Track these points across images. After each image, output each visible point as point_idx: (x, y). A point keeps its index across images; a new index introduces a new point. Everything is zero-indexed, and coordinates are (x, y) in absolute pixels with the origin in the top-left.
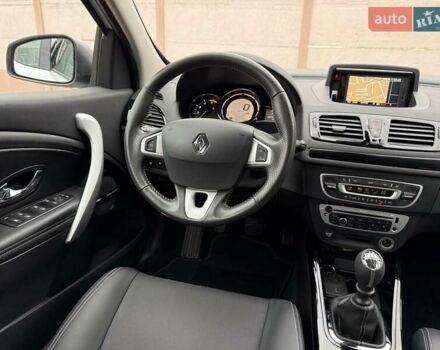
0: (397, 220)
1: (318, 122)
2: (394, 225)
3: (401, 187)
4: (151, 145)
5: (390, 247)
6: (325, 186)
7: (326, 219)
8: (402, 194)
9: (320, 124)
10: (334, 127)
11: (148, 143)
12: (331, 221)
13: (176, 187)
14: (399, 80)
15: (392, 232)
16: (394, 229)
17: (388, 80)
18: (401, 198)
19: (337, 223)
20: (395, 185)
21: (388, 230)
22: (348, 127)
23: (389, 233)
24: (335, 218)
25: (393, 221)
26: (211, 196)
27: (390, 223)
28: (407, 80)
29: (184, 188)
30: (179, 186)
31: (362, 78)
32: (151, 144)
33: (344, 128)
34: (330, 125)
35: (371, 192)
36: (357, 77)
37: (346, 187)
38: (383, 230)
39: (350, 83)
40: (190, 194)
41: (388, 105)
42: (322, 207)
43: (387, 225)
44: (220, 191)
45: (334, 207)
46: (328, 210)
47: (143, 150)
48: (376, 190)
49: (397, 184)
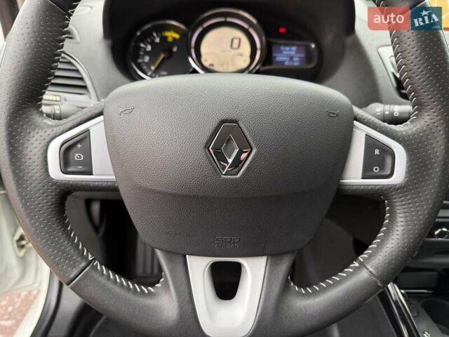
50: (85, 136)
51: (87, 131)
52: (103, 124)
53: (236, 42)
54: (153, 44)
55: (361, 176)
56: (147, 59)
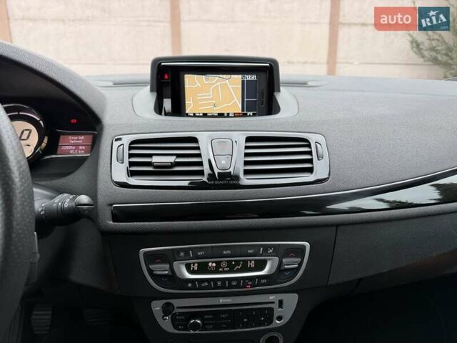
0: (281, 303)
1: (127, 152)
2: (278, 311)
6: (150, 272)
7: (166, 325)
8: (280, 263)
9: (131, 156)
10: (155, 160)
12: (175, 327)
14: (254, 77)
15: (277, 323)
16: (279, 318)
17: (238, 78)
18: (280, 270)
19: (187, 327)
20: (266, 247)
21: (270, 322)
22: (178, 156)
24: (182, 320)
25: (275, 306)
27: (272, 310)
28: (264, 76)
31: (203, 77)
33: (172, 159)
34: (150, 156)
35: (231, 268)
36: (195, 77)
37: (188, 267)
38: (261, 324)
39: (187, 86)
41: (245, 115)
42: (157, 307)
43: (267, 314)
45: (176, 303)
46: (167, 309)
48: (237, 263)
49: (271, 246)
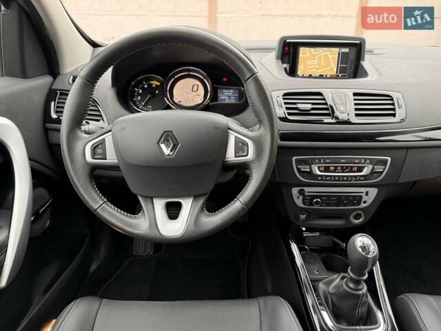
0: (367, 193)
1: (283, 101)
2: (365, 198)
3: (372, 161)
4: (99, 151)
5: (361, 220)
6: (299, 170)
7: (299, 202)
8: (373, 168)
9: (285, 103)
10: (299, 106)
11: (94, 149)
12: (304, 203)
13: (140, 199)
14: (347, 50)
15: (363, 205)
16: (365, 202)
17: (336, 50)
18: (372, 172)
19: (311, 204)
20: (366, 160)
21: (359, 204)
22: (313, 104)
23: (359, 207)
24: (309, 200)
25: (364, 195)
26: (187, 205)
27: (361, 197)
28: (354, 50)
29: (150, 198)
30: (145, 197)
31: (312, 49)
32: (98, 149)
33: (310, 106)
34: (295, 104)
35: (343, 170)
36: (307, 49)
37: (319, 168)
38: (354, 205)
39: (301, 55)
40: (160, 205)
41: (336, 77)
42: (295, 191)
43: (358, 199)
44: (196, 197)
45: (307, 189)
46: (301, 192)
47: (89, 158)
48: (347, 167)
49: (368, 159)
50: (103, 142)
51: (104, 139)
52: (111, 136)
53: (196, 87)
54: (143, 88)
55: (234, 156)
56: (139, 98)
